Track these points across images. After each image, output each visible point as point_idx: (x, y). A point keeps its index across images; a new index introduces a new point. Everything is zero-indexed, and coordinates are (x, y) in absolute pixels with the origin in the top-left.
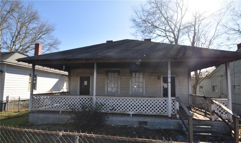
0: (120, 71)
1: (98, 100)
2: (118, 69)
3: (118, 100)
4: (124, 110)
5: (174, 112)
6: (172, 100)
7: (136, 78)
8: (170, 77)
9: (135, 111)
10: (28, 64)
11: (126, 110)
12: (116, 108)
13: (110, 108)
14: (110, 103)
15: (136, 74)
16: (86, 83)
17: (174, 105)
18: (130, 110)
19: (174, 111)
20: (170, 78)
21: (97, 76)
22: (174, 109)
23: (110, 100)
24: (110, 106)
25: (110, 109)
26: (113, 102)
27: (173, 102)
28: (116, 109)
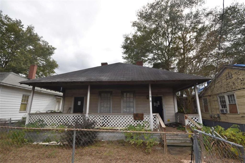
0: (112, 91)
1: (90, 117)
2: (111, 90)
3: (108, 117)
4: (113, 126)
5: (155, 127)
6: (153, 116)
7: (127, 98)
8: (151, 96)
9: (122, 127)
10: (28, 85)
11: (115, 126)
12: (106, 124)
13: (101, 124)
14: (101, 120)
15: (127, 94)
16: (79, 103)
17: (155, 121)
18: (118, 126)
19: (155, 125)
20: (151, 98)
21: (90, 96)
22: (155, 124)
23: (101, 117)
24: (101, 123)
25: (101, 126)
26: (104, 119)
27: (155, 117)
28: (106, 126)
